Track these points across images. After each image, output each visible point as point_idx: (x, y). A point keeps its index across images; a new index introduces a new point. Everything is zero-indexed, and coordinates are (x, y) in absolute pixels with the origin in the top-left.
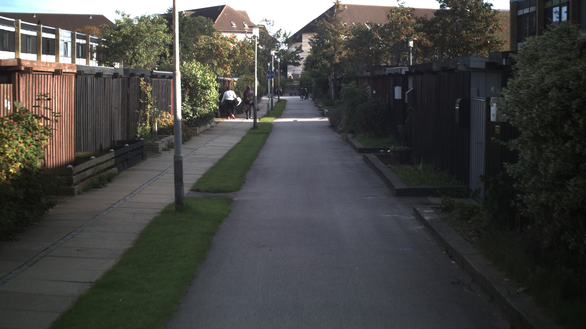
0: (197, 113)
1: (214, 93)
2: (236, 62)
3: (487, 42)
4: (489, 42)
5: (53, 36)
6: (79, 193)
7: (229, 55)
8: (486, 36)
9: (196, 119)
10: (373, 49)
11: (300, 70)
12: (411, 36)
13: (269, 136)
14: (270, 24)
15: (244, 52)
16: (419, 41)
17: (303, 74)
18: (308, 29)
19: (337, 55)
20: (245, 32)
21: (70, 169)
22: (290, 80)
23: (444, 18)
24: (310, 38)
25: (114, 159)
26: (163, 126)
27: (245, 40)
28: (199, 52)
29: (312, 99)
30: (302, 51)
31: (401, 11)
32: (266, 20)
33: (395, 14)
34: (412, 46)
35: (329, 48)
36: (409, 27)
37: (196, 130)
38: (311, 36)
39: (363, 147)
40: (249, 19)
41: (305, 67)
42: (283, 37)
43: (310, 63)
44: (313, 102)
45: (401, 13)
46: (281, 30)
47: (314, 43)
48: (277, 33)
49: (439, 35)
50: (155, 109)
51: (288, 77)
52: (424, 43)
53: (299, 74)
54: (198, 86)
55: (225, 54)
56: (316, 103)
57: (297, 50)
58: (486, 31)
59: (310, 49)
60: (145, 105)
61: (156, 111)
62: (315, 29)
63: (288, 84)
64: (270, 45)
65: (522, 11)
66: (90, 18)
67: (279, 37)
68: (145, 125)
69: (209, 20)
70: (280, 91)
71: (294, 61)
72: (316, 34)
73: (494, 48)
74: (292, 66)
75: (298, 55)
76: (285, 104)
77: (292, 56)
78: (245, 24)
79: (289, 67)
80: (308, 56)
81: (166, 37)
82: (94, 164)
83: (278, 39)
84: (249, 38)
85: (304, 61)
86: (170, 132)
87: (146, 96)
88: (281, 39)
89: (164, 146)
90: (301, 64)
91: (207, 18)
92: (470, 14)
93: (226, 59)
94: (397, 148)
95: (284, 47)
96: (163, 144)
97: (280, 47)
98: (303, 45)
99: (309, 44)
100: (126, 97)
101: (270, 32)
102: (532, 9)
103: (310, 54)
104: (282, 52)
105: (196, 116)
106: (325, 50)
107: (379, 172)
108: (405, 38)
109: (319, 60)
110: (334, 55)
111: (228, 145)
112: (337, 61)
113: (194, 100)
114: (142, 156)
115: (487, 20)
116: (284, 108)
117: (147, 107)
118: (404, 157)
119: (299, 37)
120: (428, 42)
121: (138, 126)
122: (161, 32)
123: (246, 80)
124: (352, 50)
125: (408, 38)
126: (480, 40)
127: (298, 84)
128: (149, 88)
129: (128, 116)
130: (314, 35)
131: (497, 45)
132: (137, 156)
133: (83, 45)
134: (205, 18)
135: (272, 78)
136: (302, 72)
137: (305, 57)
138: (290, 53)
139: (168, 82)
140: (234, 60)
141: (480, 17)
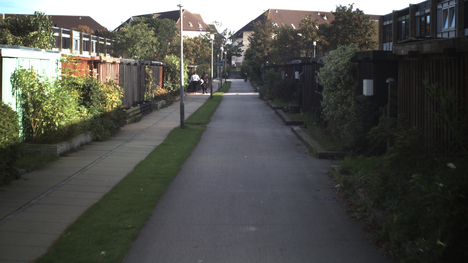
0: (176, 88)
1: (186, 75)
2: (198, 55)
3: (366, 42)
4: (367, 42)
5: (68, 36)
6: (129, 124)
7: (193, 50)
8: (365, 39)
9: (175, 92)
10: (289, 47)
11: (241, 60)
12: (315, 38)
13: (221, 102)
14: (218, 24)
15: (203, 48)
16: (320, 41)
17: (243, 63)
18: (248, 28)
19: (266, 50)
20: (200, 31)
21: (125, 111)
22: (234, 67)
23: (337, 26)
24: (249, 36)
25: (140, 110)
26: (157, 94)
27: (200, 36)
28: (173, 48)
29: (249, 81)
30: (243, 45)
31: (308, 21)
32: (216, 22)
33: (304, 23)
34: (315, 45)
35: (261, 45)
36: (314, 32)
37: (175, 98)
38: (250, 34)
39: (276, 107)
40: (202, 20)
41: (245, 57)
42: (229, 35)
43: (249, 55)
44: (250, 83)
45: (309, 23)
46: (227, 29)
47: (252, 39)
48: (224, 31)
49: (333, 38)
50: (154, 84)
51: (232, 65)
52: (323, 43)
53: (240, 63)
54: (177, 71)
55: (190, 50)
56: (253, 84)
57: (239, 45)
58: (366, 35)
59: (249, 44)
60: (148, 82)
61: (155, 85)
62: (253, 29)
63: (232, 70)
64: (218, 40)
65: (385, 22)
66: (79, 19)
67: (226, 35)
68: (148, 94)
69: (173, 22)
70: (227, 75)
71: (237, 53)
72: (253, 33)
73: (370, 46)
74: (235, 57)
75: (240, 48)
76: (230, 84)
77: (235, 49)
78: (200, 24)
79: (233, 57)
80: (247, 49)
81: (153, 39)
82: (133, 110)
83: (225, 37)
84: (203, 36)
85: (244, 53)
86: (161, 98)
87: (149, 76)
88: (227, 36)
89: (160, 106)
90: (242, 55)
91: (171, 20)
92: (354, 24)
93: (191, 53)
94: (293, 105)
95: (229, 42)
96: (159, 105)
97: (226, 42)
98: (243, 41)
99: (248, 40)
100: (139, 77)
101: (219, 31)
102: (391, 22)
103: (249, 47)
104: (228, 46)
105: (175, 90)
106: (258, 47)
107: (281, 117)
108: (311, 40)
109: (254, 54)
110: (264, 50)
111: (196, 106)
112: (266, 54)
113: (173, 79)
114: (151, 110)
115: (367, 27)
116: (229, 87)
117: (150, 83)
118: (296, 110)
119: (240, 35)
120: (326, 43)
121: (145, 94)
122: (151, 36)
123: (203, 67)
124: (276, 47)
125: (313, 40)
126: (361, 41)
127: (240, 70)
128: (151, 72)
129: (140, 88)
130: (252, 33)
131: (373, 44)
132: (148, 109)
133: (87, 42)
134: (170, 20)
135: (221, 66)
136: (243, 61)
137: (245, 50)
138: (233, 46)
139: (158, 68)
140: (197, 54)
141: (362, 26)
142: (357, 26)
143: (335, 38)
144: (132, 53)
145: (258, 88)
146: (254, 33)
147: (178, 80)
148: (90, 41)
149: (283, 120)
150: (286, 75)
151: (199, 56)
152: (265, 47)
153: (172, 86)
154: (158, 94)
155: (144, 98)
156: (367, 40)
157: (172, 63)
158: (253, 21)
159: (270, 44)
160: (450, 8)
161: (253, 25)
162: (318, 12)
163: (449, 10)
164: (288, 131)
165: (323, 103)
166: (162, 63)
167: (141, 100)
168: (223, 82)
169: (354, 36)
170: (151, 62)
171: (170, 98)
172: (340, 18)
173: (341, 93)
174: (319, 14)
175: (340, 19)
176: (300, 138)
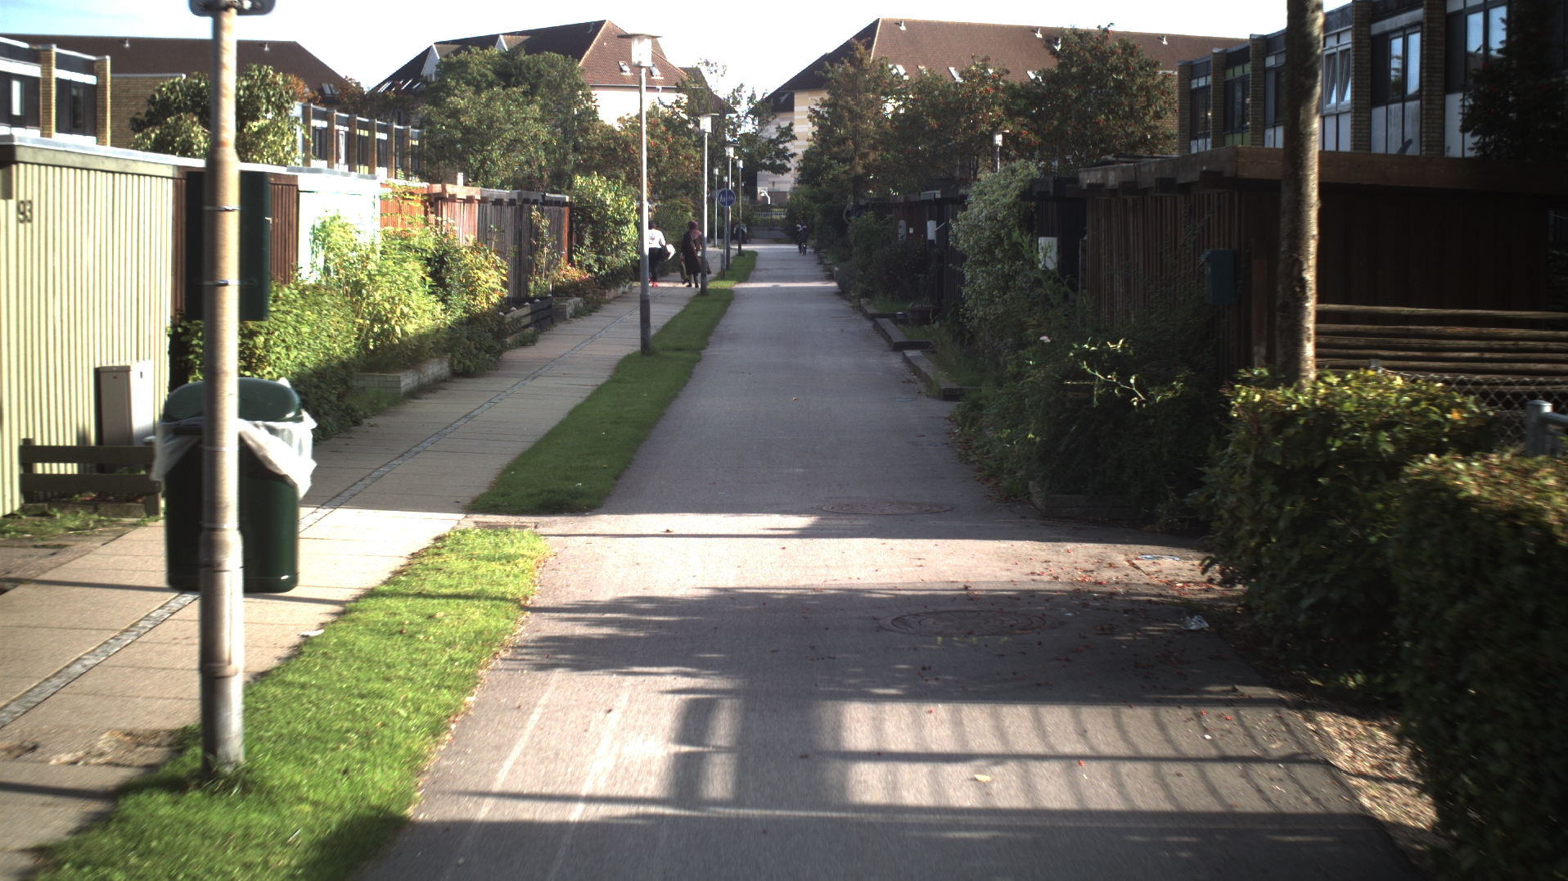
0: (606, 266)
2: (661, 173)
3: (1146, 136)
4: (1149, 137)
8: (1144, 126)
9: (603, 277)
10: (925, 149)
11: (789, 182)
12: (999, 124)
13: (730, 304)
14: (716, 71)
16: (1013, 134)
17: (795, 192)
18: (808, 80)
19: (860, 159)
20: (655, 89)
22: (765, 207)
24: (812, 107)
26: (560, 282)
27: (659, 110)
29: (812, 250)
30: (794, 138)
31: (980, 75)
32: (707, 64)
33: (968, 81)
34: (1000, 144)
36: (996, 108)
38: (815, 101)
39: (878, 313)
41: (802, 175)
42: (748, 103)
43: (811, 170)
44: (816, 257)
45: (980, 80)
46: (742, 86)
47: (822, 117)
48: (733, 93)
49: (1053, 123)
50: (551, 253)
51: (759, 198)
52: (1023, 139)
53: (785, 192)
54: (609, 219)
56: (822, 258)
57: (780, 136)
59: (813, 133)
60: (539, 249)
61: (554, 257)
62: (825, 83)
63: (759, 217)
65: (1196, 80)
66: (263, 51)
67: (739, 103)
68: (538, 280)
69: (567, 60)
70: (743, 231)
71: (775, 162)
72: (826, 96)
74: (769, 173)
75: (784, 147)
76: (754, 258)
77: (769, 150)
78: (654, 68)
79: (762, 174)
80: (807, 149)
82: (518, 316)
83: (737, 108)
85: (798, 162)
86: (573, 291)
87: (541, 233)
88: (743, 108)
89: (571, 311)
90: (790, 169)
91: (566, 57)
92: (1112, 84)
94: (919, 308)
95: (748, 127)
96: (570, 308)
97: (740, 126)
98: (795, 123)
99: (811, 121)
100: (519, 234)
102: (1209, 80)
103: (812, 143)
104: (746, 140)
105: (603, 271)
106: (836, 149)
107: (883, 332)
108: (987, 130)
109: (826, 165)
110: (853, 158)
112: (860, 170)
113: (599, 243)
116: (752, 267)
117: (543, 252)
118: (923, 318)
119: (786, 100)
120: (1032, 137)
121: (530, 280)
122: (532, 121)
123: (674, 208)
124: (887, 151)
125: (995, 128)
126: (1133, 133)
127: (783, 217)
128: (545, 222)
129: (520, 264)
130: (821, 99)
131: (1168, 142)
132: (545, 318)
133: (324, 133)
134: (560, 57)
135: (728, 205)
136: (794, 188)
137: (800, 152)
138: (763, 141)
139: (560, 211)
140: (658, 170)
141: (1135, 88)
142: (1120, 87)
143: (1056, 123)
144: (478, 169)
145: (836, 269)
146: (829, 99)
147: (612, 243)
148: (330, 129)
149: (888, 338)
150: (911, 231)
151: (666, 176)
152: (856, 149)
153: (598, 260)
154: (563, 282)
155: (528, 290)
156: (1149, 128)
157: (594, 199)
158: (825, 58)
159: (872, 142)
160: (1342, 52)
161: (827, 72)
162: (1037, 28)
163: (1338, 56)
164: (895, 361)
165: (965, 291)
166: (567, 199)
167: (523, 295)
168: (733, 253)
169: (1114, 118)
170: (544, 196)
171: (594, 292)
172: (1072, 66)
173: (1003, 267)
174: (1039, 35)
175: (1074, 70)
176: (916, 371)
